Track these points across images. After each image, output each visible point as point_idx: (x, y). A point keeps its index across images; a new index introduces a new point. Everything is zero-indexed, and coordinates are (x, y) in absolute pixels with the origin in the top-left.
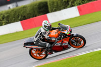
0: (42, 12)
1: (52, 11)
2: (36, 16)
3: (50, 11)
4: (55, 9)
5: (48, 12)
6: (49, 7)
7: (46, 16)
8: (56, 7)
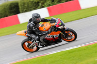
0: (13, 12)
1: (23, 12)
2: (7, 16)
3: (21, 12)
4: (25, 9)
5: (19, 13)
6: (20, 7)
7: (17, 16)
8: (27, 8)
